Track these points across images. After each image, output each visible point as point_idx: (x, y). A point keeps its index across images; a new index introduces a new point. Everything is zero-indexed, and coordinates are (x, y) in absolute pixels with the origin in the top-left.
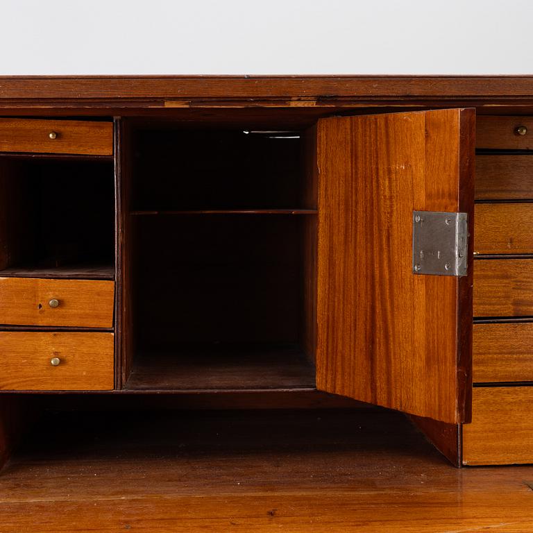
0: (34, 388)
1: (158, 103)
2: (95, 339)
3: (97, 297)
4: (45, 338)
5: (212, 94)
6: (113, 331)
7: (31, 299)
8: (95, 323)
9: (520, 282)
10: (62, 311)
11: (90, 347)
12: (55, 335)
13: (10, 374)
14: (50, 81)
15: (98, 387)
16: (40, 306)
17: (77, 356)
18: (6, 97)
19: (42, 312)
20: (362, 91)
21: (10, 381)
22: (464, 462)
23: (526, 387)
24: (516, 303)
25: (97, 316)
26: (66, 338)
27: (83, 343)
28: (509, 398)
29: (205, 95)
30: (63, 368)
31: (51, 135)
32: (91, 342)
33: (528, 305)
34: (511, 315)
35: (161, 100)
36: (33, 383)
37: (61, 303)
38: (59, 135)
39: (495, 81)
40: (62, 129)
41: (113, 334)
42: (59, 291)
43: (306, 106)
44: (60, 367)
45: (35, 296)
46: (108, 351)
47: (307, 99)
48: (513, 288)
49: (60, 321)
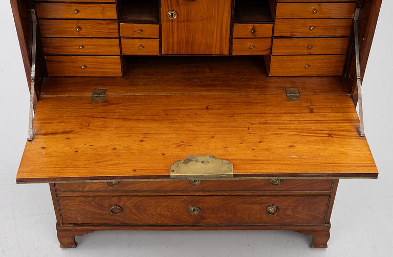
2: (153, 41)
3: (153, 29)
4: (138, 41)
6: (159, 39)
7: (132, 30)
8: (153, 36)
9: (293, 26)
10: (142, 33)
11: (151, 43)
12: (140, 40)
13: (126, 50)
15: (154, 54)
16: (135, 32)
17: (147, 45)
21: (127, 52)
22: (269, 75)
23: (292, 56)
24: (291, 32)
26: (144, 40)
27: (149, 42)
30: (143, 49)
33: (295, 33)
34: (290, 36)
36: (134, 53)
37: (142, 31)
42: (141, 27)
46: (157, 44)
48: (291, 28)
49: (142, 36)
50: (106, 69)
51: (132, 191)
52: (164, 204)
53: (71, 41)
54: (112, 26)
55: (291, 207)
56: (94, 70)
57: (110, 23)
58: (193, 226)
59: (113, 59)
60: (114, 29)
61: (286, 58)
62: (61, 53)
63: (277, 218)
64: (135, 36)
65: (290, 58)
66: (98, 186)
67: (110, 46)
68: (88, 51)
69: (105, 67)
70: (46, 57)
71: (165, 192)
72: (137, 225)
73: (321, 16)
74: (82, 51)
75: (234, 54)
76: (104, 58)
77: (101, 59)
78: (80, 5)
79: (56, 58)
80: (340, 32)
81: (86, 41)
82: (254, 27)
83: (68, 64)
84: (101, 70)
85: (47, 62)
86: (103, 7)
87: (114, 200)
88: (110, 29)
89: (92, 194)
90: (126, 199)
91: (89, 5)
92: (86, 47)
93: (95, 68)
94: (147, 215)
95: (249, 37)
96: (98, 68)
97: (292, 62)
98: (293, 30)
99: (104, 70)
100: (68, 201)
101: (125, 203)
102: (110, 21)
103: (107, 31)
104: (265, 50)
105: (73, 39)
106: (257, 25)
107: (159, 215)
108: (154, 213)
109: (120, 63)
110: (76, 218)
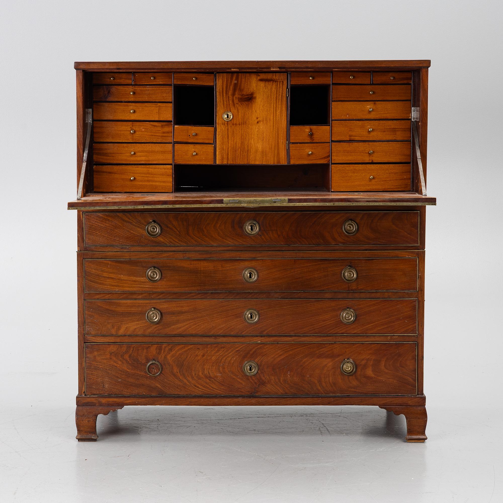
0: (187, 163)
1: (230, 69)
2: (208, 147)
3: (208, 132)
4: (192, 146)
5: (246, 67)
6: (213, 144)
7: (186, 133)
8: (208, 141)
9: (351, 128)
10: (197, 137)
11: (206, 149)
12: (194, 145)
13: (179, 158)
14: (197, 63)
15: (208, 163)
16: (189, 135)
17: (201, 152)
18: (183, 67)
19: (190, 137)
20: (293, 65)
21: (179, 161)
22: (332, 190)
23: (353, 165)
24: (350, 136)
25: (208, 139)
26: (198, 146)
27: (204, 148)
28: (347, 168)
29: (244, 67)
30: (197, 156)
31: (194, 79)
32: (206, 148)
33: (354, 137)
34: (348, 140)
35: (231, 69)
36: (186, 161)
37: (196, 135)
38: (196, 79)
39: (335, 62)
40: (197, 76)
41: (213, 145)
42: (196, 130)
43: (276, 70)
44: (196, 156)
45: (188, 132)
46: (211, 151)
47: (276, 68)
48: (349, 131)
49: (196, 141)
50: (156, 181)
51: (175, 336)
52: (213, 358)
53: (123, 147)
54: (166, 129)
55: (371, 363)
56: (144, 183)
57: (165, 125)
58: (250, 397)
59: (164, 169)
60: (168, 133)
61: (347, 167)
62: (112, 162)
63: (355, 383)
64: (189, 141)
65: (352, 168)
66: (135, 327)
67: (164, 152)
68: (139, 159)
69: (155, 179)
70: (94, 167)
71: (216, 336)
72: (179, 397)
73: (377, 117)
74: (133, 160)
75: (292, 162)
76: (155, 168)
77: (151, 169)
78: (138, 104)
79: (105, 168)
80: (400, 136)
81: (138, 147)
82: (311, 130)
83: (117, 176)
84: (151, 183)
85: (95, 173)
86: (160, 106)
87: (153, 350)
88: (164, 133)
89: (126, 340)
90: (167, 349)
91: (146, 104)
92: (138, 154)
93: (145, 181)
94: (192, 378)
95: (306, 141)
96: (148, 181)
97: (354, 172)
98: (351, 133)
99: (154, 184)
100: (96, 353)
101: (165, 357)
102: (165, 123)
103: (160, 135)
104: (325, 158)
105: (125, 145)
106: (314, 127)
107: (206, 377)
108: (200, 374)
109: (171, 174)
110: (103, 383)
